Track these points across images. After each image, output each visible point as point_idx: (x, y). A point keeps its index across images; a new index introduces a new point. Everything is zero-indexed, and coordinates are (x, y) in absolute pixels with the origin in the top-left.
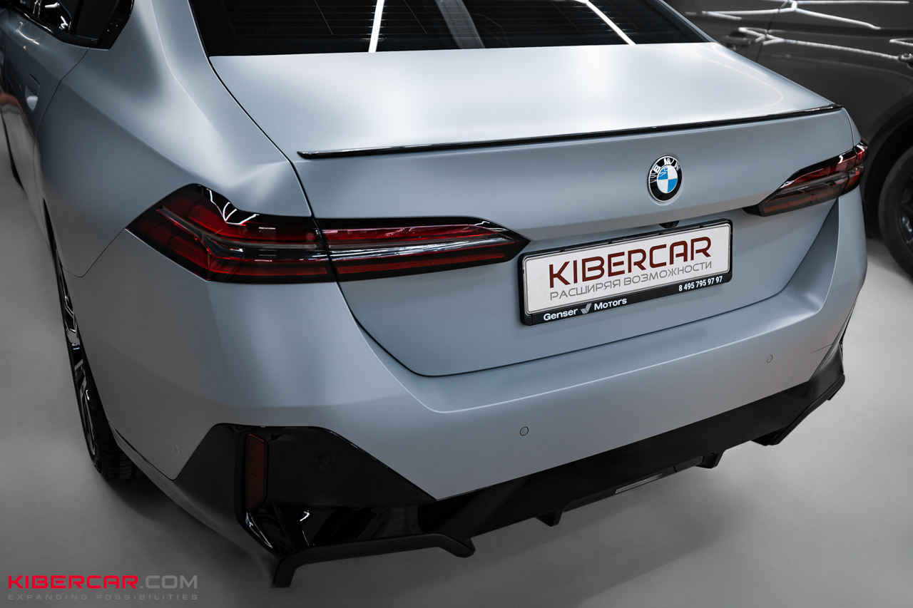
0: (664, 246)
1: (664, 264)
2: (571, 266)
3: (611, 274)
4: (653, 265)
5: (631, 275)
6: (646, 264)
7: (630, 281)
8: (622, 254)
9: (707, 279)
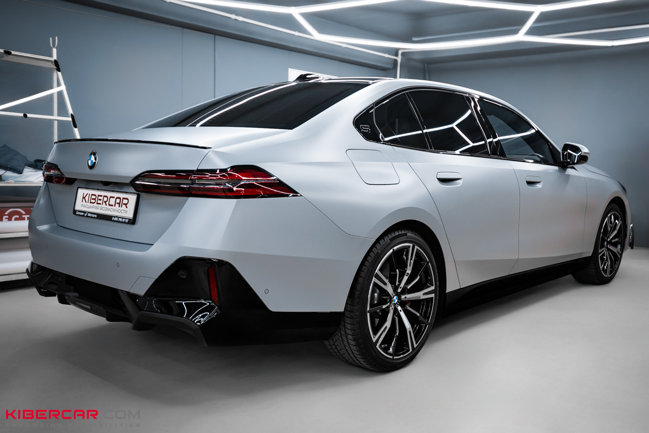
0: (114, 197)
1: (112, 205)
2: (88, 195)
3: (97, 203)
4: (109, 205)
5: (102, 206)
6: (107, 203)
7: (101, 209)
8: (102, 196)
9: (123, 218)
